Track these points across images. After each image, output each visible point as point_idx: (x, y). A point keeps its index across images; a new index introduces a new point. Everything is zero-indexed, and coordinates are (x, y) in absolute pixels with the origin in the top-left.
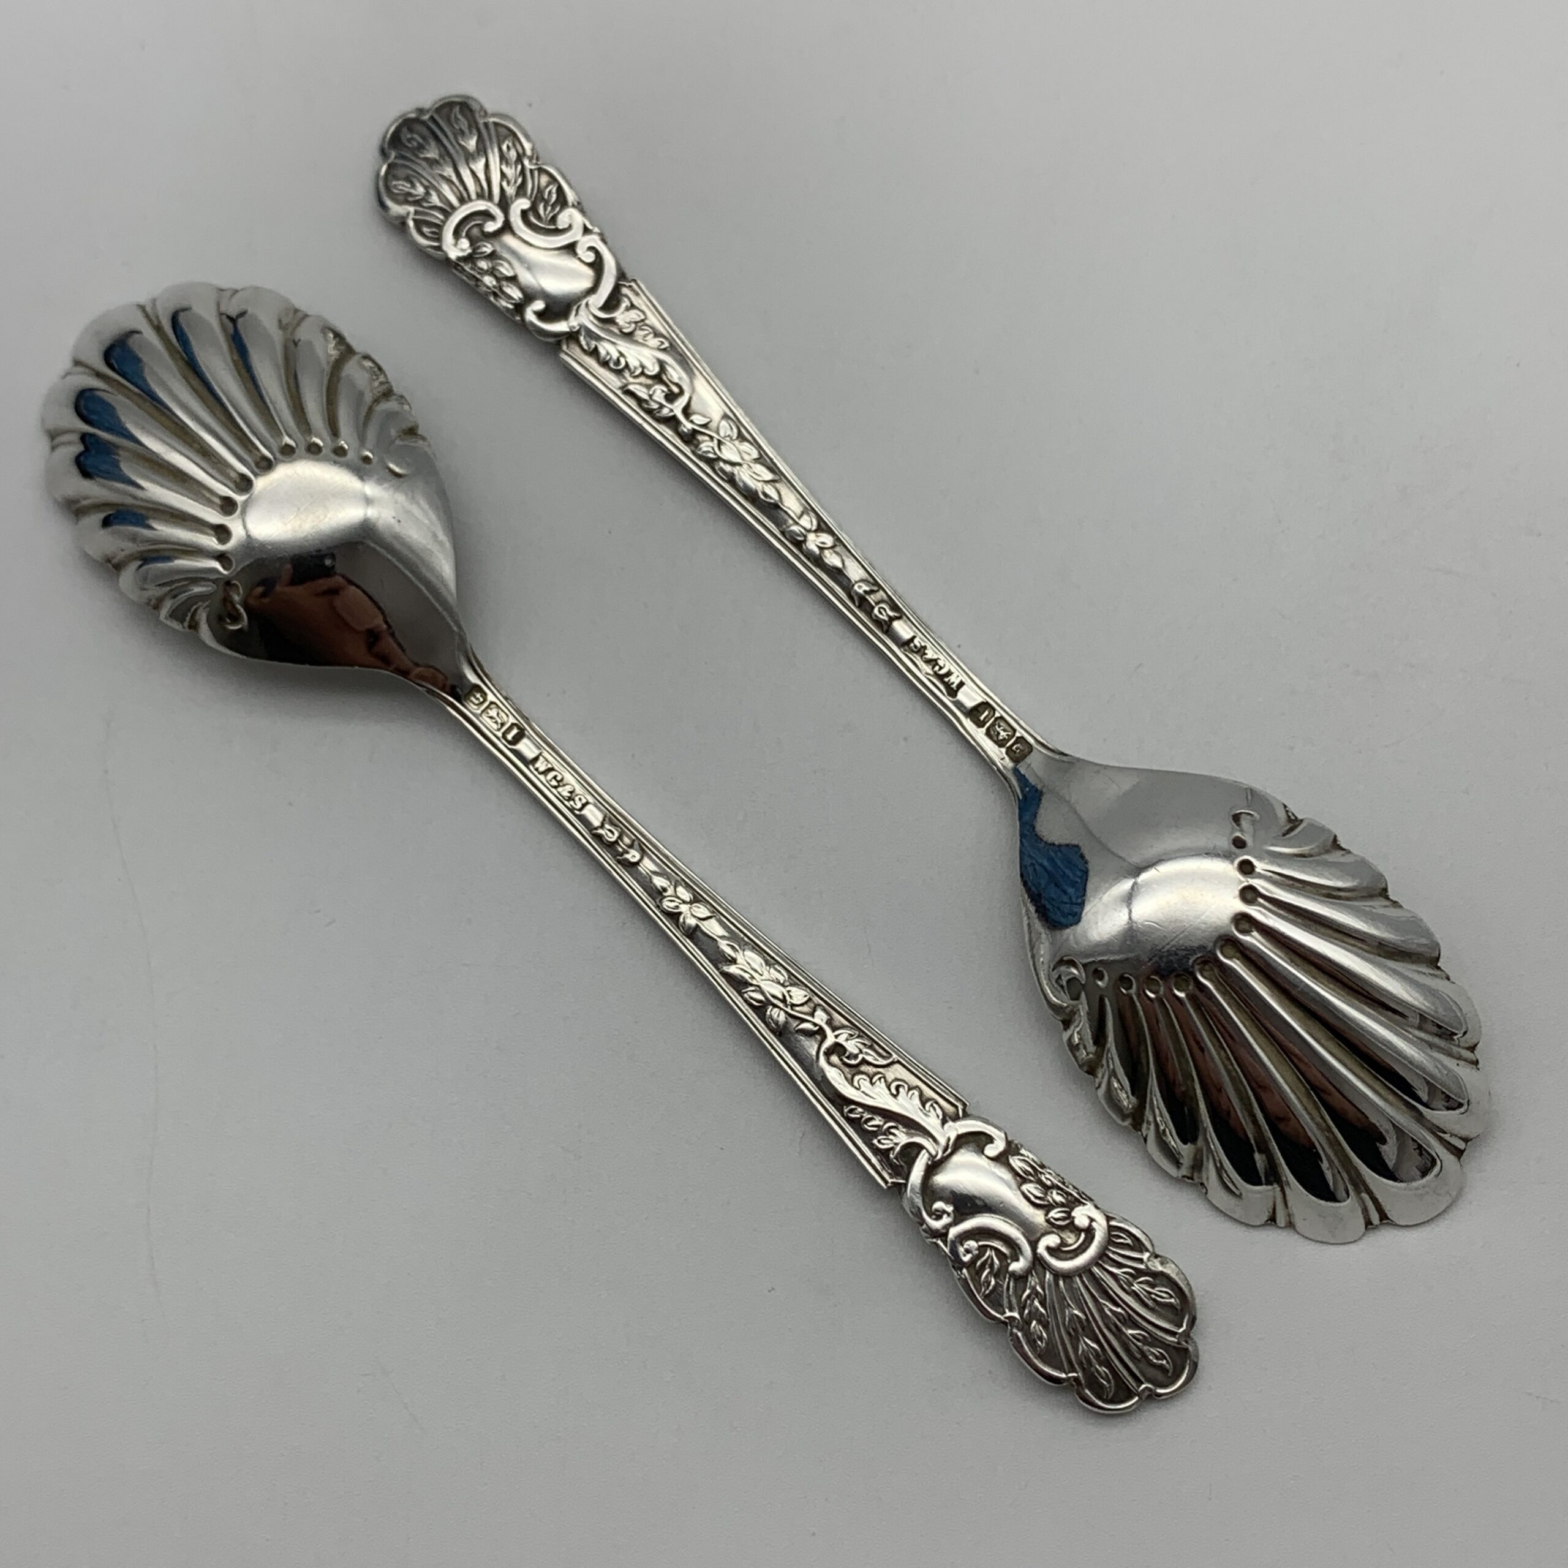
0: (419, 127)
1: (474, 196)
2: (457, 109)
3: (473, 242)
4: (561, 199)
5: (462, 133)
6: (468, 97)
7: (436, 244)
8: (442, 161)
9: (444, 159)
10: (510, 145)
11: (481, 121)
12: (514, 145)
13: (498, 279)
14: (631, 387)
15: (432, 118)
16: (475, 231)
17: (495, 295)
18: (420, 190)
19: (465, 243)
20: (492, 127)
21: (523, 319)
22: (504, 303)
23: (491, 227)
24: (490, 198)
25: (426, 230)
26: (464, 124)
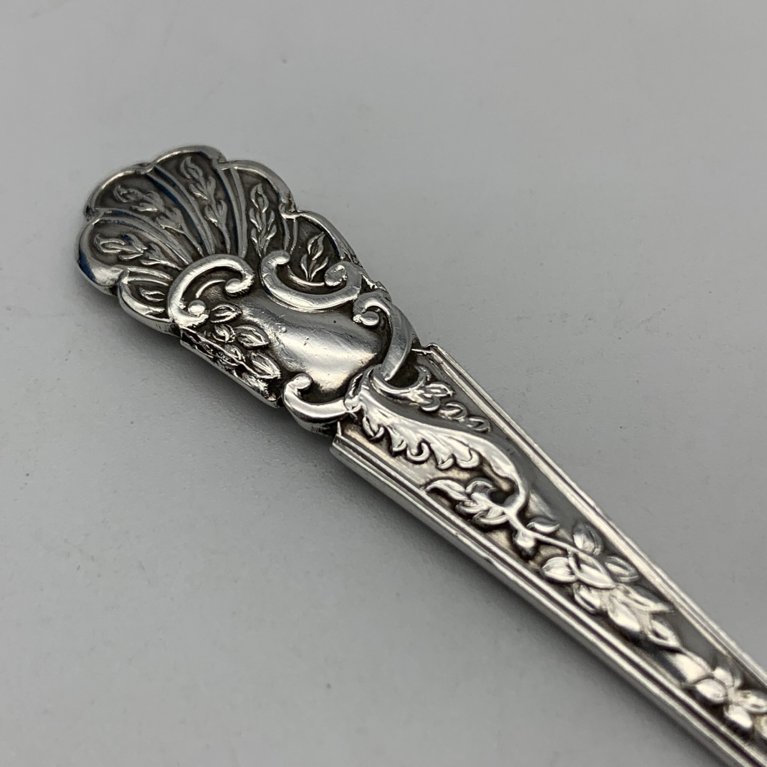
0: (138, 183)
1: (211, 249)
2: (188, 159)
3: (209, 304)
4: (332, 252)
5: (196, 182)
6: (203, 147)
7: (159, 310)
8: (168, 213)
9: (171, 210)
10: (260, 192)
11: (221, 169)
12: (265, 192)
13: (245, 350)
14: (439, 484)
15: (156, 171)
16: (214, 293)
17: (241, 370)
18: (141, 249)
19: (198, 309)
20: (236, 177)
21: (280, 402)
22: (253, 382)
23: (234, 288)
24: (235, 252)
25: (147, 294)
26: (199, 175)
